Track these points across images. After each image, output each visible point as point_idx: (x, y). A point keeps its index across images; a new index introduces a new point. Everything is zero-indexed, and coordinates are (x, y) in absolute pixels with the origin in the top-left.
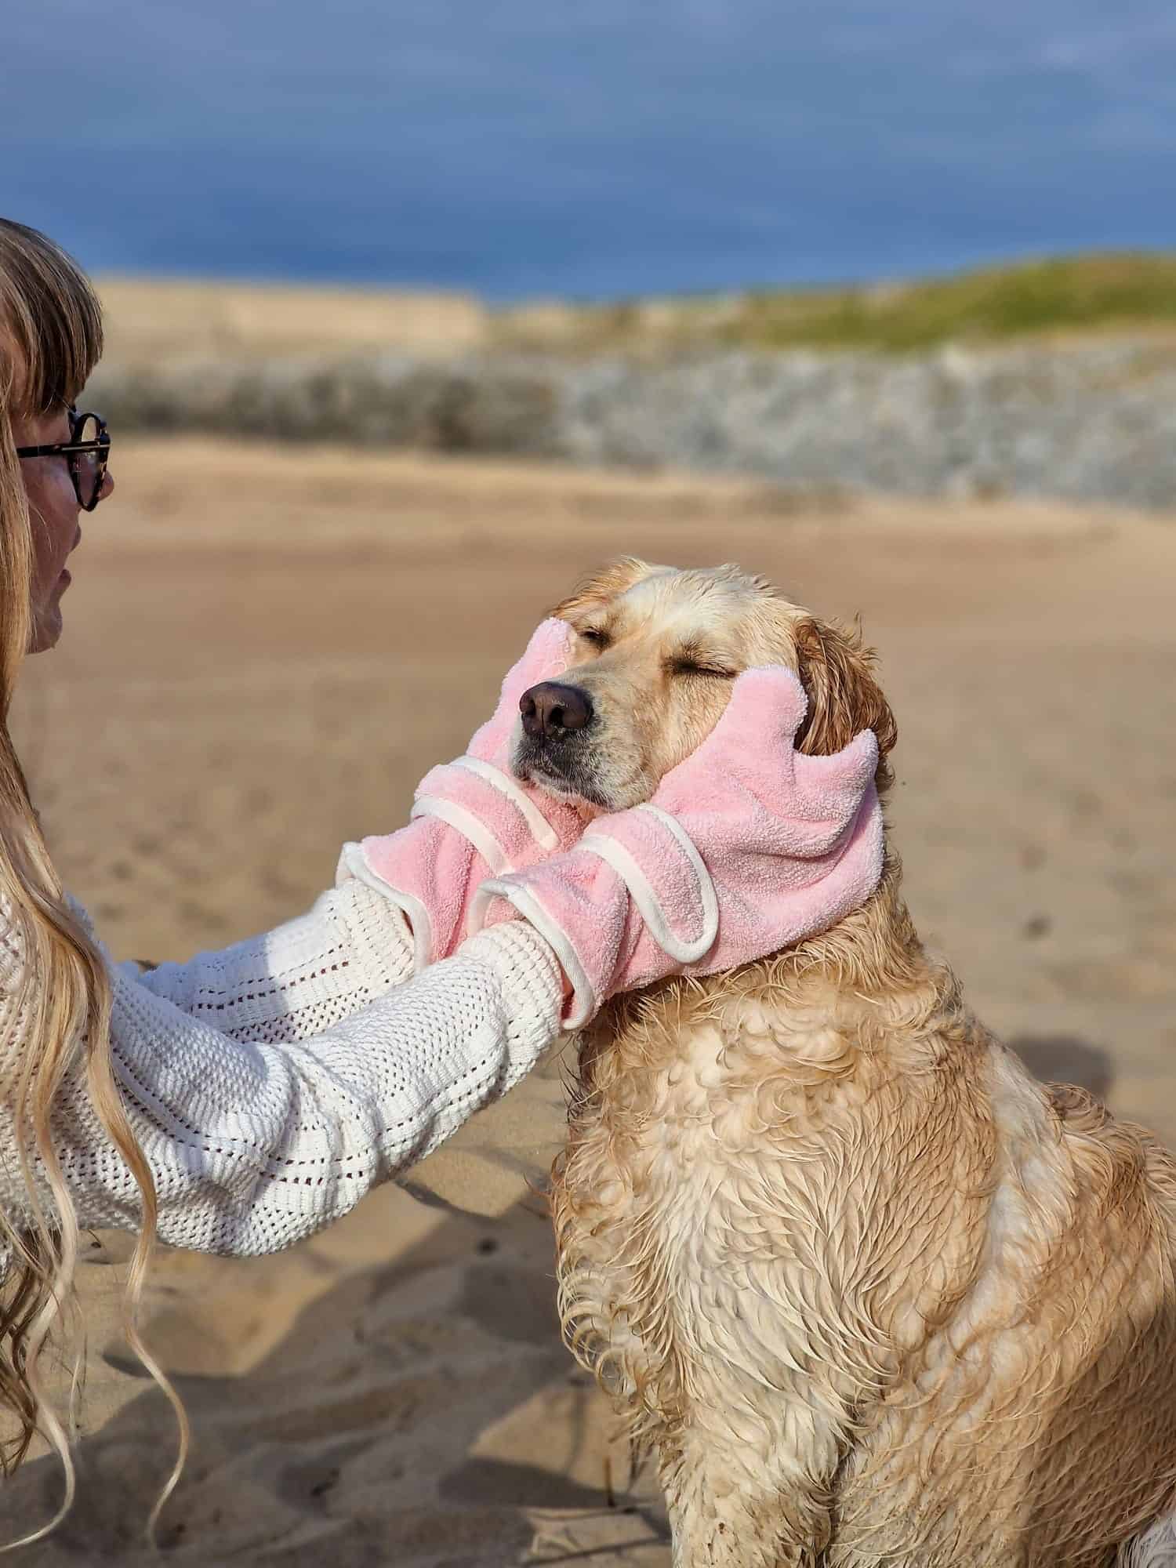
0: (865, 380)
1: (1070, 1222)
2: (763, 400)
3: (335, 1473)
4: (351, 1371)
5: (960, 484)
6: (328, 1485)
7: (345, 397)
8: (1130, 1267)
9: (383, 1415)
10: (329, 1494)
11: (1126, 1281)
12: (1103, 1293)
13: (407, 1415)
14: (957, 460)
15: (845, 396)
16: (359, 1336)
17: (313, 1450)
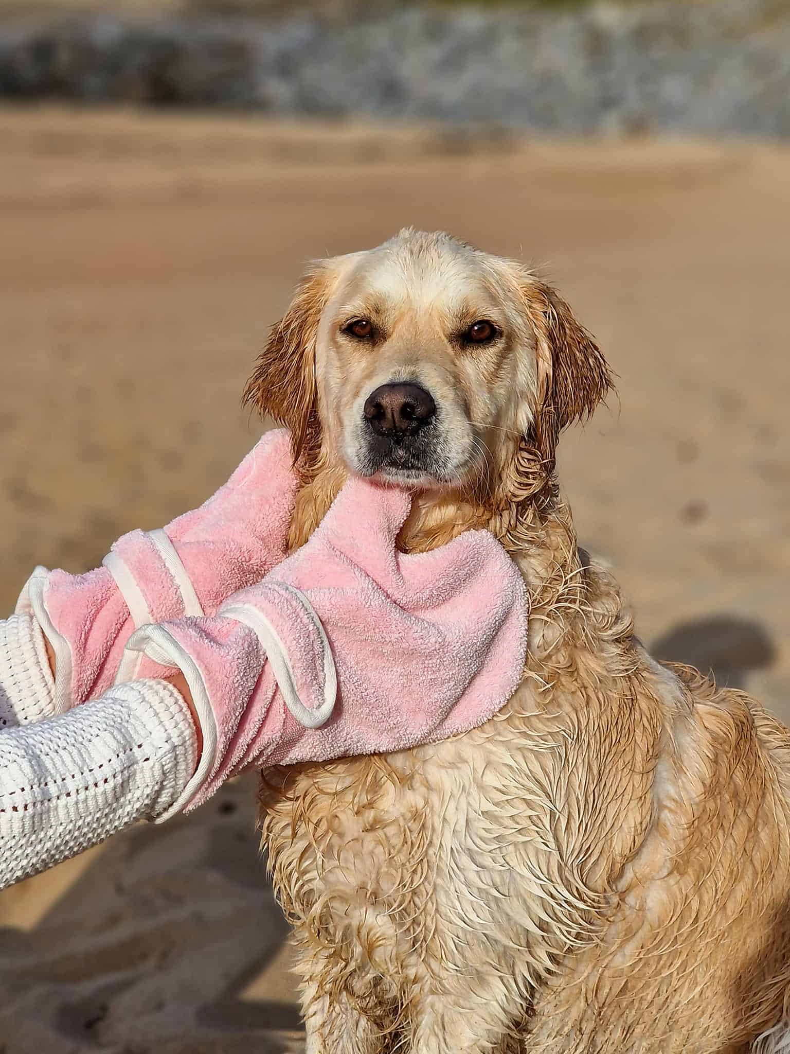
0: (526, 33)
1: (708, 782)
2: (435, 52)
3: (104, 1009)
4: (114, 920)
5: (611, 122)
6: (99, 1019)
7: (64, 58)
8: (751, 815)
9: (144, 956)
10: (101, 1026)
11: (750, 831)
12: (732, 842)
13: (164, 955)
14: (608, 103)
15: (508, 47)
16: (120, 890)
17: (85, 989)
